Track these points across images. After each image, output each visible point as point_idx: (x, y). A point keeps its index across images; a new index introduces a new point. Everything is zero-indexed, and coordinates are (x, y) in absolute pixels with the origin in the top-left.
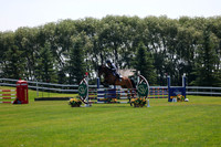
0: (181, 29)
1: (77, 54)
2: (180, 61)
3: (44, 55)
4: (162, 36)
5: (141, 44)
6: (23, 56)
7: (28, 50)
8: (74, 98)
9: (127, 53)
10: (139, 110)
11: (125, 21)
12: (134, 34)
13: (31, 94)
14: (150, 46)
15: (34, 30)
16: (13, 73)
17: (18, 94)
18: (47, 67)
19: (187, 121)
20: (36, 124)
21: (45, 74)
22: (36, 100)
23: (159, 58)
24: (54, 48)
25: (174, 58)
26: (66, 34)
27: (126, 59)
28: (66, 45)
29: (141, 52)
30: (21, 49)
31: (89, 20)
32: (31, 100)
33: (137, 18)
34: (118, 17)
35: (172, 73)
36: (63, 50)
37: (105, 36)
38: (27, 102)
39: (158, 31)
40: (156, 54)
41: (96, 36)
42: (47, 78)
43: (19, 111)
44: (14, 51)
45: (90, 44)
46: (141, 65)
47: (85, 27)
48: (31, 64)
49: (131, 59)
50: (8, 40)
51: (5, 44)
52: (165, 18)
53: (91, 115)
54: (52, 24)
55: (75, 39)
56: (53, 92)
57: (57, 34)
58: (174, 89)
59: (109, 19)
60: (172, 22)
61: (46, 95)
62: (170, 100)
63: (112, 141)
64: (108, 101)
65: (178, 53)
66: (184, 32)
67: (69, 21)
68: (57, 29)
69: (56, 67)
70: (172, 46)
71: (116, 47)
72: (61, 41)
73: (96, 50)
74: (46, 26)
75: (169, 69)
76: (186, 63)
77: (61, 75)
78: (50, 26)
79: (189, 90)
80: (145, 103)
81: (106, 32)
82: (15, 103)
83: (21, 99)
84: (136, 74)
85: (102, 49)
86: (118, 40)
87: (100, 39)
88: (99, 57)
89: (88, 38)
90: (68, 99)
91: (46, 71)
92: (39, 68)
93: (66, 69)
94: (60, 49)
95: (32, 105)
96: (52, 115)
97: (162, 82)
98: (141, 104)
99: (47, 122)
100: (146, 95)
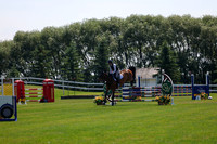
0: (204, 28)
1: (102, 52)
2: (203, 60)
3: (70, 55)
4: (185, 35)
5: (165, 43)
6: (49, 55)
7: (54, 50)
8: (99, 96)
9: (151, 52)
10: (164, 108)
11: (149, 20)
12: (158, 34)
13: (58, 93)
14: (174, 45)
15: (60, 29)
16: (39, 72)
17: (44, 93)
18: (73, 66)
19: (210, 119)
20: (61, 122)
21: (71, 72)
22: (62, 98)
23: (182, 57)
24: (80, 48)
25: (198, 56)
26: (91, 33)
27: (150, 57)
28: (91, 44)
29: (165, 51)
30: (47, 48)
31: (114, 20)
32: (57, 99)
33: (160, 18)
34: (142, 16)
35: (196, 71)
36: (89, 49)
37: (129, 35)
38: (53, 101)
39: (181, 30)
40: (179, 53)
41: (121, 36)
42: (73, 77)
43: (45, 110)
44: (40, 50)
45: (114, 44)
46: (165, 64)
47: (110, 27)
48: (57, 63)
49: (155, 58)
50: (34, 40)
51: (32, 43)
52: (189, 17)
53: (116, 113)
54: (77, 24)
55: (100, 38)
56: (78, 90)
57: (82, 33)
58: (197, 87)
59: (133, 19)
60: (196, 21)
61: (72, 93)
62: (194, 98)
63: (137, 138)
64: (132, 99)
65: (202, 52)
66: (207, 31)
67: (94, 21)
68: (83, 29)
69: (81, 66)
70: (195, 45)
71: (140, 46)
72: (86, 41)
73: (121, 49)
74: (71, 26)
75: (193, 68)
76: (209, 61)
77: (87, 73)
78: (76, 26)
79: (212, 88)
80: (169, 101)
81: (131, 30)
82: (42, 101)
83: (48, 97)
84: (161, 72)
85: (126, 48)
86: (142, 39)
87: (125, 38)
88: (124, 56)
89: (112, 37)
90: (93, 97)
91: (72, 70)
92: (65, 66)
93: (92, 68)
94: (86, 48)
95: (58, 103)
96: (78, 113)
97: (185, 80)
98: (164, 102)
99: (74, 120)
100: (170, 93)
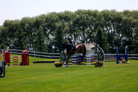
0: (124, 18)
1: (59, 34)
2: (124, 38)
3: (39, 35)
4: (112, 22)
5: (99, 27)
6: (25, 35)
7: (29, 32)
8: (58, 61)
9: (91, 33)
10: (98, 69)
11: (89, 13)
12: (95, 21)
13: (31, 59)
14: (105, 29)
15: (33, 19)
16: (19, 46)
17: (22, 59)
18: (41, 42)
19: (128, 76)
20: (34, 78)
21: (39, 46)
22: (34, 62)
23: (110, 37)
24: (45, 30)
25: (120, 36)
26: (53, 21)
27: (90, 37)
28: (53, 28)
29: (100, 32)
30: (25, 31)
31: (67, 13)
32: (31, 63)
33: (96, 11)
34: (85, 11)
35: (119, 46)
36: (51, 31)
37: (77, 22)
38: (28, 64)
39: (110, 19)
40: (109, 34)
41: (71, 23)
42: (41, 49)
43: (23, 70)
44: (20, 32)
45: (67, 28)
46: (99, 41)
47: (65, 17)
48: (31, 40)
49: (93, 37)
50: (16, 25)
51: (15, 28)
52: (115, 11)
53: (68, 72)
54: (43, 15)
55: (58, 25)
56: (44, 57)
57: (47, 21)
58: (120, 56)
59: (79, 12)
60: (119, 14)
61: (40, 60)
62: (118, 63)
64: (78, 63)
65: (123, 33)
66: (126, 20)
67: (54, 13)
68: (47, 18)
69: (46, 42)
70: (119, 29)
71: (83, 29)
72: (49, 26)
73: (71, 31)
74: (40, 16)
75: (117, 43)
76: (127, 39)
77: (50, 47)
78: (42, 17)
79: (129, 56)
80: (102, 64)
81: (78, 20)
82: (21, 64)
83: (25, 62)
84: (96, 46)
85: (75, 31)
86: (85, 25)
87: (74, 24)
88: (73, 36)
89: (66, 24)
90: (53, 62)
91: (40, 44)
92: (36, 42)
93: (53, 43)
94: (49, 31)
95: (32, 66)
96: (44, 72)
97: (112, 51)
98: (99, 65)
99: (41, 77)
100: (102, 59)
